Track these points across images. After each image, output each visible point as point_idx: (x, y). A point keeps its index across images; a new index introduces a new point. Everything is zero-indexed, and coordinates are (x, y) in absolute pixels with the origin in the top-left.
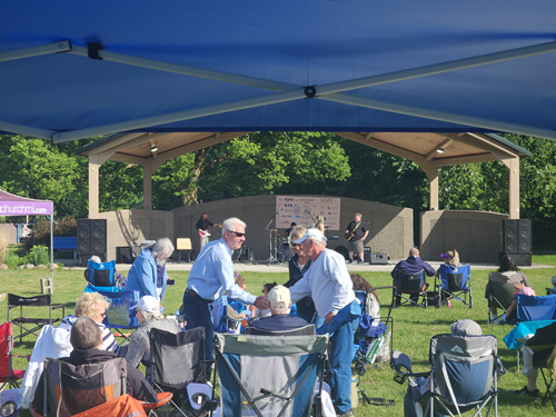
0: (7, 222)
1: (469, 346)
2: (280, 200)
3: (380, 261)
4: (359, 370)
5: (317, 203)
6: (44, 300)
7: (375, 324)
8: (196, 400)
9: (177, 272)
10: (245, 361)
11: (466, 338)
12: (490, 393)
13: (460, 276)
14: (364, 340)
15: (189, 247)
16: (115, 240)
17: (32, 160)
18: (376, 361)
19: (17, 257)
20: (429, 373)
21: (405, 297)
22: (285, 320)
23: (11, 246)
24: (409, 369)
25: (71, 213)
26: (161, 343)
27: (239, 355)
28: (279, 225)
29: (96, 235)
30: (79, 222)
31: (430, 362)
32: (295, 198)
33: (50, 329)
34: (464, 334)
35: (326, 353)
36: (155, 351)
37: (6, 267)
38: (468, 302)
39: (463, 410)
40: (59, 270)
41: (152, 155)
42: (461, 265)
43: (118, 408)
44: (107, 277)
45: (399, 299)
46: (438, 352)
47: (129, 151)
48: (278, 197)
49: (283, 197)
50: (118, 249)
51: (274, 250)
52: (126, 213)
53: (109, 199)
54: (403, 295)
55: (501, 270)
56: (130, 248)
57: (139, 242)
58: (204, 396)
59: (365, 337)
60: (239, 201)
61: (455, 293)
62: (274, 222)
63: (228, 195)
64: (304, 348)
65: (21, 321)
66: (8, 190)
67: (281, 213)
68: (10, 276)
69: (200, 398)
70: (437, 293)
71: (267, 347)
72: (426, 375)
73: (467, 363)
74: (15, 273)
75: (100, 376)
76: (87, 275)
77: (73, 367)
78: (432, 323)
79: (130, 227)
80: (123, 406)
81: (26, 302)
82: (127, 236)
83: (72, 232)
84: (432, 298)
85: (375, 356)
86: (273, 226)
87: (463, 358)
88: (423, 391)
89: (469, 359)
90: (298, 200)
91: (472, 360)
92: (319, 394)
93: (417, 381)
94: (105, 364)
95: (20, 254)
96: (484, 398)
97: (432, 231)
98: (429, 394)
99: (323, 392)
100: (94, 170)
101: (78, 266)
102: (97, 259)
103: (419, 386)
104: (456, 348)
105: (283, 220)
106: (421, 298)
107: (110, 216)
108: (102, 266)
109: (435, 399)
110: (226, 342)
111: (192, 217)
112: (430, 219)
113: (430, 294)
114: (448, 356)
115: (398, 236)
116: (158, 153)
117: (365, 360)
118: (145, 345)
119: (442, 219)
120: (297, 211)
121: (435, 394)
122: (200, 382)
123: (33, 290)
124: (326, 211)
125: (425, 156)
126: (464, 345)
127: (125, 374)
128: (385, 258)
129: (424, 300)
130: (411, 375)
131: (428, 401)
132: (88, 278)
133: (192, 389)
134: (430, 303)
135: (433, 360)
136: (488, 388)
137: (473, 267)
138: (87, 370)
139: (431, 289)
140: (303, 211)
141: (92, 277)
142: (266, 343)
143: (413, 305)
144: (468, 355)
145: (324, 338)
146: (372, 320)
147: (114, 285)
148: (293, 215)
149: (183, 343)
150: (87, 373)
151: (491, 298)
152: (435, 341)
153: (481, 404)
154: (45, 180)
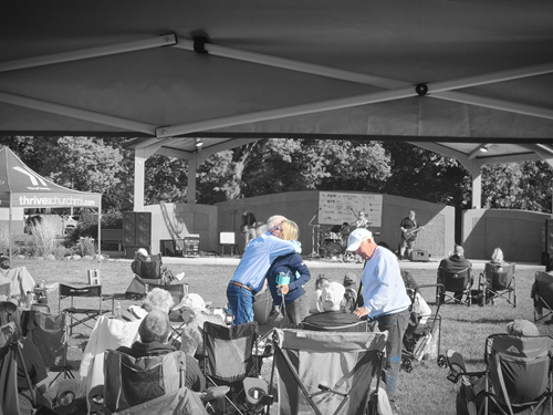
0: (52, 213)
1: (525, 346)
2: (324, 195)
3: (421, 258)
4: (406, 367)
5: (360, 200)
6: (95, 291)
7: (423, 322)
8: (252, 395)
9: (221, 266)
10: (303, 356)
11: (522, 339)
12: (545, 394)
13: (504, 275)
14: (411, 337)
15: (233, 242)
16: (159, 232)
17: (77, 152)
18: (423, 358)
19: (64, 248)
20: (484, 373)
21: (450, 295)
22: (337, 316)
23: (57, 237)
24: (463, 368)
25: (114, 206)
26: (214, 337)
27: (297, 351)
28: (321, 221)
29: (141, 228)
30: (124, 215)
31: (486, 361)
32: (338, 194)
33: (106, 321)
34: (521, 334)
35: (384, 350)
36: (207, 344)
37: (53, 257)
38: (512, 301)
39: (516, 410)
40: (104, 261)
41: (196, 149)
42: (507, 264)
43: (177, 401)
44: (154, 270)
45: (443, 296)
46: (494, 352)
47: (174, 146)
48: (321, 193)
49: (326, 193)
50: (162, 242)
51: (316, 245)
52: (170, 207)
53: (153, 192)
54: (447, 293)
55: (548, 270)
56: (174, 242)
57: (182, 236)
58: (260, 390)
59: (413, 335)
60: (282, 197)
61: (500, 292)
62: (317, 218)
63: (269, 190)
64: (363, 345)
65: (73, 311)
66: (55, 182)
67: (324, 209)
68: (58, 267)
69: (256, 393)
70: (482, 292)
71: (326, 343)
72: (480, 375)
73: (523, 363)
74: (62, 263)
75: (159, 368)
76: (134, 267)
77: (133, 359)
78: (477, 322)
79: (174, 221)
80: (182, 399)
81: (77, 293)
82: (171, 229)
83: (118, 224)
84: (475, 297)
85: (423, 353)
86: (316, 222)
87: (519, 359)
88: (477, 390)
89: (524, 359)
90: (341, 196)
91: (528, 360)
92: (376, 391)
93: (471, 380)
94: (165, 357)
95: (67, 245)
96: (538, 399)
97: (474, 229)
98: (483, 393)
99: (380, 389)
100: (140, 163)
101: (122, 257)
102: (143, 251)
103: (473, 385)
104: (512, 348)
105: (325, 215)
106: (465, 297)
107: (155, 209)
108: (149, 259)
109: (490, 399)
110: (285, 337)
111: (235, 212)
112: (471, 218)
113: (474, 292)
114: (504, 356)
115: (438, 233)
116: (203, 148)
117: (413, 358)
118: (197, 340)
119: (484, 218)
120: (339, 207)
121: (489, 394)
122: (252, 376)
123: (80, 280)
124: (368, 208)
125: (468, 155)
126: (520, 345)
127: (184, 367)
128: (426, 255)
129: (468, 298)
130: (465, 374)
131: (482, 400)
132: (135, 271)
133: (248, 383)
134: (474, 302)
135: (489, 360)
136: (543, 389)
137: (518, 267)
138: (147, 362)
139: (475, 287)
140: (345, 207)
141: (139, 269)
142: (325, 339)
143: (456, 303)
144: (524, 355)
145: (383, 335)
146: (420, 318)
147: (160, 277)
148: (336, 211)
149: (235, 337)
150: (146, 365)
151: (537, 297)
152: (491, 341)
153: (535, 405)
154: (90, 172)
